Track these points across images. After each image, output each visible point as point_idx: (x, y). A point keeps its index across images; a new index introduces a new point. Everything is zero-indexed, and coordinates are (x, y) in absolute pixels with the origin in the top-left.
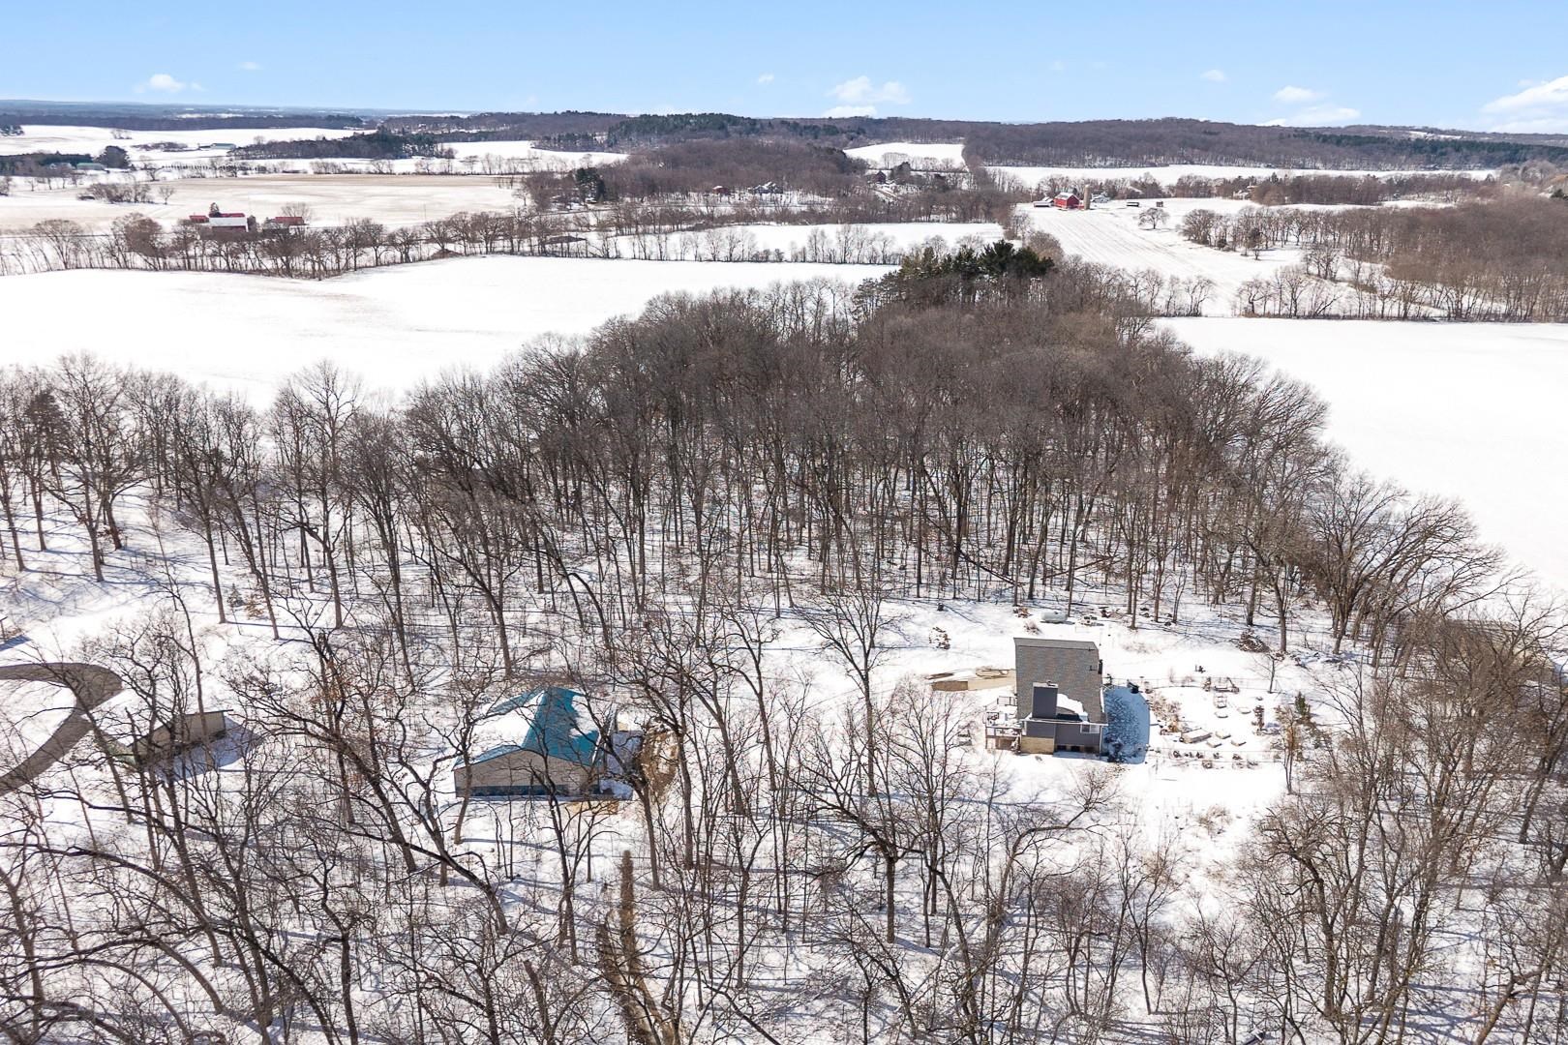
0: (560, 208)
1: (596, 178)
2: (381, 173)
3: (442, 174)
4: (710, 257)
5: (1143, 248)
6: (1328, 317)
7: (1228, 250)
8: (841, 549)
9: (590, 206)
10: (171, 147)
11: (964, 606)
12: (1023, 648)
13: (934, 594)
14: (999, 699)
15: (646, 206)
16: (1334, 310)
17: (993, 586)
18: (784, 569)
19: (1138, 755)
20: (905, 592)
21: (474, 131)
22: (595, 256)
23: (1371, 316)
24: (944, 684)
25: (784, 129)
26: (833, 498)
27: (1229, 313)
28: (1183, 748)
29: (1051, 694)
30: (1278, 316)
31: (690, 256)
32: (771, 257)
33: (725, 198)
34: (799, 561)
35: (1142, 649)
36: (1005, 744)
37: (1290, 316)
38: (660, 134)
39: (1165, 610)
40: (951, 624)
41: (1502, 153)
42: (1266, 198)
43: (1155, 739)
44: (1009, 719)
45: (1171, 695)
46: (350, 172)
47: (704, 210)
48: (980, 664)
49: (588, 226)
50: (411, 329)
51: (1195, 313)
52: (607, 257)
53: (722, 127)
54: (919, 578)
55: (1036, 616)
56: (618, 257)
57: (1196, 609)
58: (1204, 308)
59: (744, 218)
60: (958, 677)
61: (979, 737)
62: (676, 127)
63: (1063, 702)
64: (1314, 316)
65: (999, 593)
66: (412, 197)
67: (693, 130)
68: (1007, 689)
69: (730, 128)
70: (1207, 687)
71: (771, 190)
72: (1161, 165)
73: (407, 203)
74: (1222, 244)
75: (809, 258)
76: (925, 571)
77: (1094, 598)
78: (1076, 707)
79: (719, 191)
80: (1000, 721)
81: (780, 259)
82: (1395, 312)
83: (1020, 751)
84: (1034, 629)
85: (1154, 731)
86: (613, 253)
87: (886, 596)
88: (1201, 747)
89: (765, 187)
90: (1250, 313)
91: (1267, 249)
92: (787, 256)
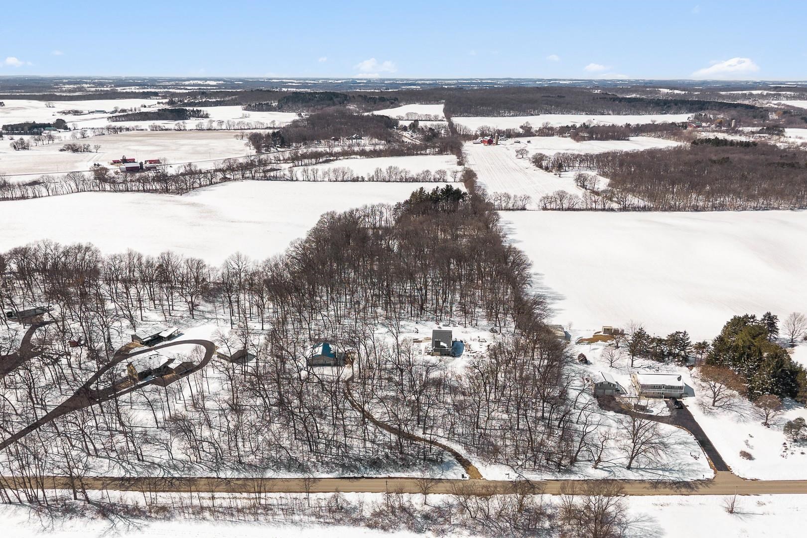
0: (266, 150)
1: (280, 136)
2: (181, 130)
3: (208, 130)
4: (335, 180)
5: (515, 170)
6: (574, 210)
7: (549, 172)
8: (391, 307)
9: (279, 149)
10: (76, 113)
11: (423, 322)
12: (434, 332)
13: (415, 319)
14: (429, 345)
15: (302, 150)
16: (577, 207)
17: (431, 317)
18: (376, 312)
19: (459, 356)
20: (408, 318)
21: (214, 100)
22: (287, 180)
23: (591, 209)
24: (416, 341)
25: (360, 99)
26: (389, 294)
27: (537, 208)
28: (470, 354)
29: (439, 342)
30: (555, 210)
31: (326, 179)
32: (360, 180)
33: (336, 143)
34: (379, 310)
35: (466, 332)
36: (429, 354)
37: (559, 209)
38: (302, 103)
39: (474, 322)
40: (419, 327)
41: (697, 106)
42: (577, 138)
43: (464, 352)
44: (430, 349)
45: (469, 343)
46: (166, 130)
47: (328, 150)
48: (426, 336)
49: (280, 160)
50: (229, 221)
51: (524, 209)
52: (292, 180)
53: (331, 99)
54: (411, 314)
55: (441, 324)
56: (297, 180)
57: (484, 322)
58: (527, 207)
59: (346, 154)
60: (420, 340)
61: (423, 352)
62: (310, 99)
63: (442, 344)
64: (569, 209)
65: (433, 318)
66: (201, 145)
67: (317, 101)
68: (431, 342)
69: (335, 100)
70: (479, 341)
71: (356, 138)
72: (536, 115)
73: (199, 149)
74: (547, 169)
75: (375, 180)
76: (413, 312)
77: (457, 319)
78: (445, 345)
79: (333, 139)
80: (428, 349)
81: (363, 180)
82: (600, 207)
83: (432, 355)
84: (440, 328)
85: (464, 351)
86: (295, 179)
87: (403, 319)
88: (474, 354)
89: (354, 136)
90: (545, 209)
91: (566, 171)
92: (366, 179)
